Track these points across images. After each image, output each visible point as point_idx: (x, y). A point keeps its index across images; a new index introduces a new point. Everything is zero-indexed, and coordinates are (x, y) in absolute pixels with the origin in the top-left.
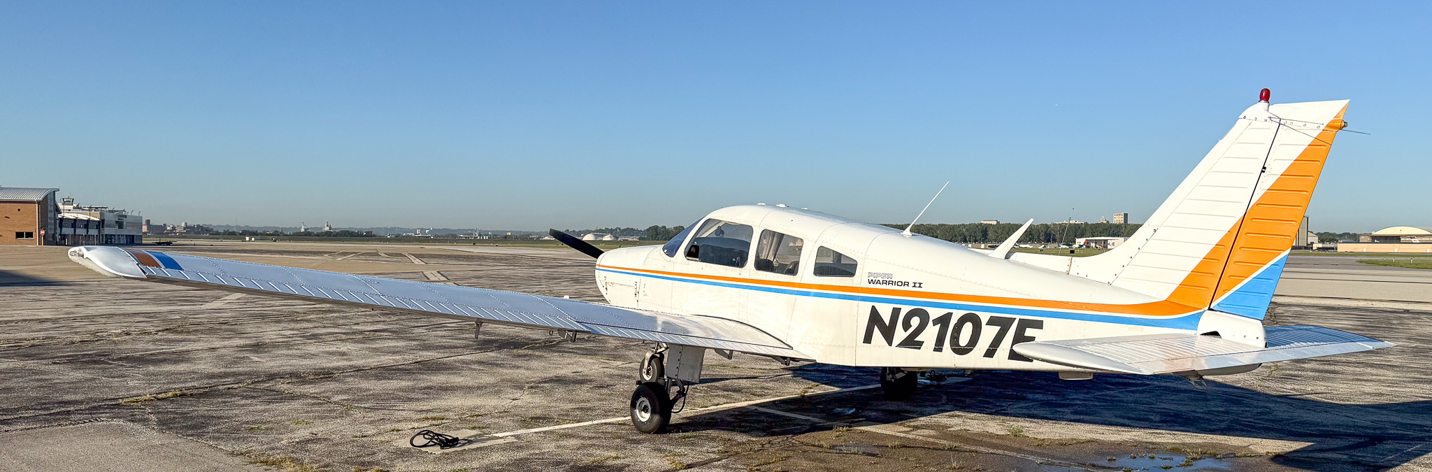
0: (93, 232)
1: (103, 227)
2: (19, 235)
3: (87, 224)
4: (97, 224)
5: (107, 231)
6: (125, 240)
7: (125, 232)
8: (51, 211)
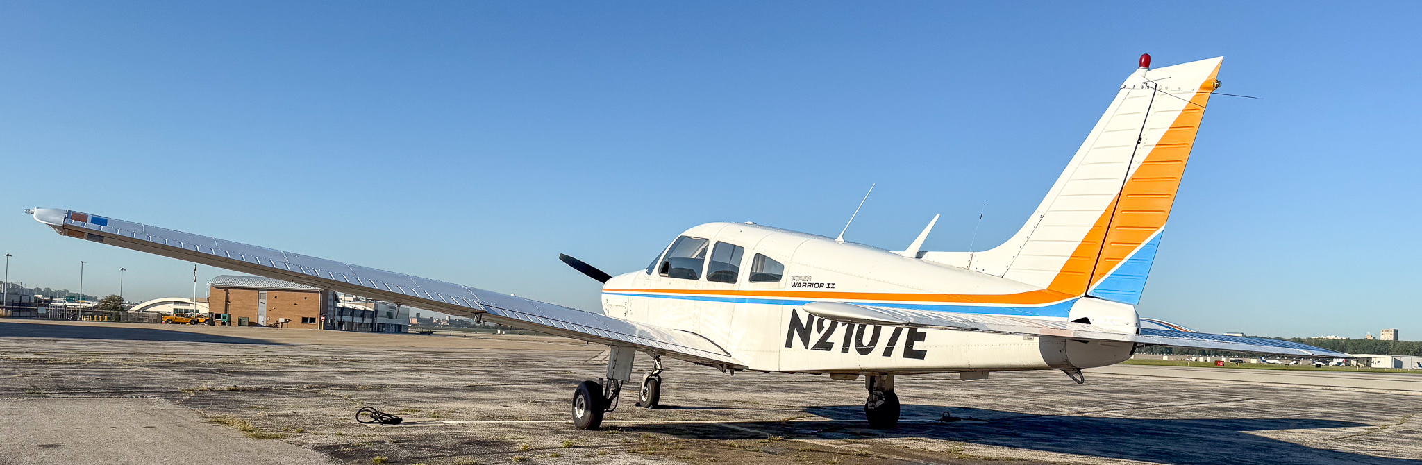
0: (368, 321)
1: (376, 317)
2: (305, 320)
3: (363, 313)
4: (372, 313)
5: (379, 320)
6: (394, 329)
7: (394, 321)
8: (331, 300)
